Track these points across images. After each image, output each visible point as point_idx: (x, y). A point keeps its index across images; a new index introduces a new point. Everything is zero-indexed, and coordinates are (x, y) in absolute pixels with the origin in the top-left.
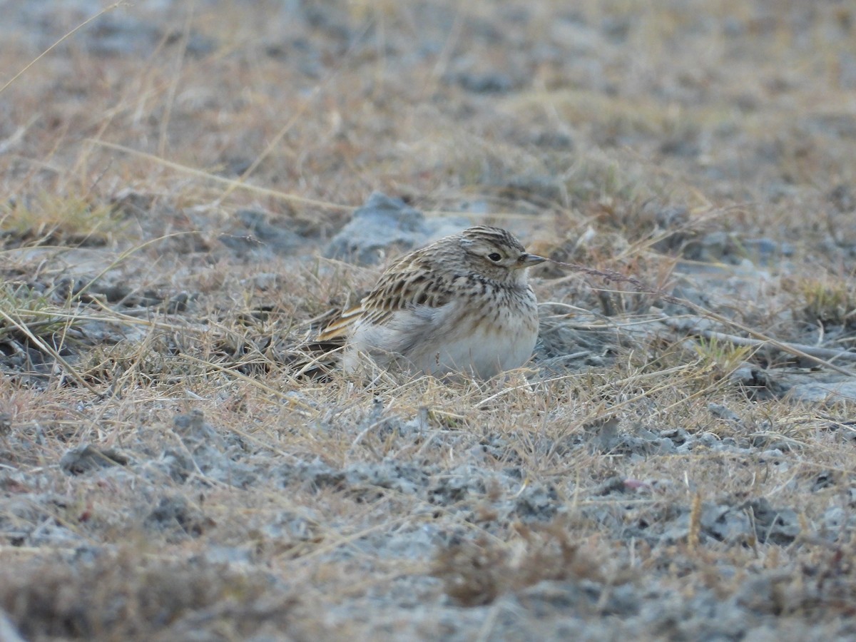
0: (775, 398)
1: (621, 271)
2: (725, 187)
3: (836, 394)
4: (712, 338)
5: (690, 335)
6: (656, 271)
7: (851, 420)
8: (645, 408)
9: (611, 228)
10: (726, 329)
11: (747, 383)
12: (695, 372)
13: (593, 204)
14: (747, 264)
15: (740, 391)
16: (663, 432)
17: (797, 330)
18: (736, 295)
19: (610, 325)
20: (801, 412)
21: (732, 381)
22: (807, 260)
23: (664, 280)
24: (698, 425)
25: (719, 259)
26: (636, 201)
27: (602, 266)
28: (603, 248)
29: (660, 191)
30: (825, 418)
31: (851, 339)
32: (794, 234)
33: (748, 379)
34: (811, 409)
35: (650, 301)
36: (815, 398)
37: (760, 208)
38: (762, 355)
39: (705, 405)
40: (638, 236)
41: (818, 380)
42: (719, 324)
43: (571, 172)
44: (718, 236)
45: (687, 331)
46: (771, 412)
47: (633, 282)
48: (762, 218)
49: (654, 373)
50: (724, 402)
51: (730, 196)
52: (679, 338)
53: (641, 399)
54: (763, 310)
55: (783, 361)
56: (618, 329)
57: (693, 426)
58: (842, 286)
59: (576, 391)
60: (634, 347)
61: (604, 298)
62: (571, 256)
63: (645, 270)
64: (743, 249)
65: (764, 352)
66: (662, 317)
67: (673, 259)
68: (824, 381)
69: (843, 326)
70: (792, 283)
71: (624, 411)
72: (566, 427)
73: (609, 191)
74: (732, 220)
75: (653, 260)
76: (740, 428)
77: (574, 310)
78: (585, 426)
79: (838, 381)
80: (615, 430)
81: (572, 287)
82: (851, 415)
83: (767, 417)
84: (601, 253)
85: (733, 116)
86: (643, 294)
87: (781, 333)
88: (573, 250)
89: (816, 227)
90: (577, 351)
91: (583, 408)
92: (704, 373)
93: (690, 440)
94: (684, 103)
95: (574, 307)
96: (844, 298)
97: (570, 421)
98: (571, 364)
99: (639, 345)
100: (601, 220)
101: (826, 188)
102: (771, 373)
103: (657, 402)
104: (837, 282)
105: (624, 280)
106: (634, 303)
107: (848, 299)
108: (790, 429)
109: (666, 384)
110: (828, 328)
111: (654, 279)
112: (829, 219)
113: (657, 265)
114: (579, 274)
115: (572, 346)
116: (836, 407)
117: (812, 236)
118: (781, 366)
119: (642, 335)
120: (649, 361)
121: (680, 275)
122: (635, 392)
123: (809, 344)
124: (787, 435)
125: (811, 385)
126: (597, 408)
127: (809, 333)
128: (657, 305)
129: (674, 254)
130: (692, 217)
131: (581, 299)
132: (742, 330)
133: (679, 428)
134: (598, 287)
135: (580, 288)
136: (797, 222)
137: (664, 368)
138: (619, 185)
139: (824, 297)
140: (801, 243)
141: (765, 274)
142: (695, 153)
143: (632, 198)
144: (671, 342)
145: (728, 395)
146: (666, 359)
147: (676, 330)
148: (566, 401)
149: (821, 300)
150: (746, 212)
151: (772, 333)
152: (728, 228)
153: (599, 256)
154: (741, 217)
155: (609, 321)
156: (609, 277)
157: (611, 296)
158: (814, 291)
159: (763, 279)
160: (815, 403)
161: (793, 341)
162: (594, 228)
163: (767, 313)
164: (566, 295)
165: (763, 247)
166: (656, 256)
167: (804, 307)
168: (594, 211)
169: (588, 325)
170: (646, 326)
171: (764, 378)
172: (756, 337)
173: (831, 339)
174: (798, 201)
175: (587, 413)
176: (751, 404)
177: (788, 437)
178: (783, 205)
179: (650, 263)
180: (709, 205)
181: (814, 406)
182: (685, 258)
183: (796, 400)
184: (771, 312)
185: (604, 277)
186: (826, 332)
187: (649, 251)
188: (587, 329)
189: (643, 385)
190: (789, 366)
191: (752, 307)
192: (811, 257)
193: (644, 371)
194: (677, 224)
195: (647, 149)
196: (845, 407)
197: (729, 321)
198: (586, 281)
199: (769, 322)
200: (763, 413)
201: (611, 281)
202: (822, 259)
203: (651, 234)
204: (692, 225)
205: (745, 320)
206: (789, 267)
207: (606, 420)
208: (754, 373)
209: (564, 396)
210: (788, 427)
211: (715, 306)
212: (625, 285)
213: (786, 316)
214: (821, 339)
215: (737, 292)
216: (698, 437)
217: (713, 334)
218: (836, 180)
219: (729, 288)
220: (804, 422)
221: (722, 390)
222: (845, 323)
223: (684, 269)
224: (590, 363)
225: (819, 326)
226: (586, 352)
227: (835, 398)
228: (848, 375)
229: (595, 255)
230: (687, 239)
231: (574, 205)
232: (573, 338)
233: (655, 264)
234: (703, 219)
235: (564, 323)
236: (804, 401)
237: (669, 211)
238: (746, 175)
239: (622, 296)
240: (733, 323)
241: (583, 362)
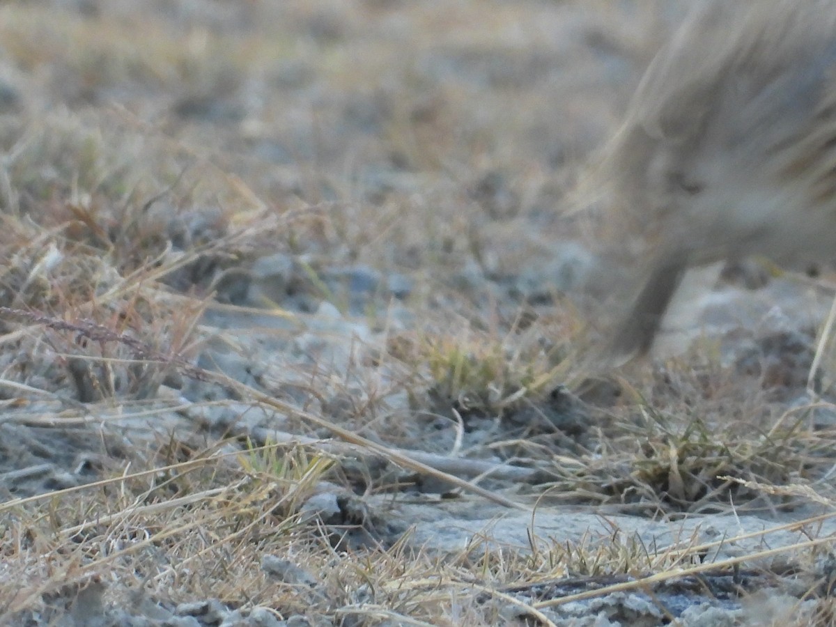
0: (380, 545)
1: (108, 323)
2: (288, 175)
3: (485, 539)
4: (269, 439)
5: (228, 436)
6: (169, 322)
7: (513, 585)
8: (150, 565)
9: (90, 248)
10: (292, 425)
11: (329, 520)
12: (239, 500)
13: (58, 206)
14: (327, 311)
15: (317, 533)
16: (183, 607)
17: (416, 427)
18: (310, 365)
19: (88, 418)
20: (424, 571)
21: (303, 516)
22: (434, 305)
23: (183, 340)
24: (243, 593)
25: (279, 302)
26: (132, 199)
27: (73, 315)
28: (75, 282)
29: (175, 183)
30: (467, 581)
31: (512, 442)
32: (411, 258)
33: (331, 514)
34: (442, 564)
35: (158, 376)
36: (450, 547)
37: (351, 212)
38: (356, 471)
39: (256, 558)
40: (137, 263)
41: (454, 515)
42: (281, 416)
43: (18, 149)
44: (278, 262)
45: (223, 429)
46: (372, 571)
47: (127, 341)
48: (353, 230)
49: (165, 503)
50: (289, 552)
51: (297, 192)
52: (209, 442)
53: (144, 548)
54: (357, 392)
55: (392, 482)
56: (102, 425)
57: (236, 595)
58: (496, 350)
59: (29, 535)
60: (132, 457)
61: (77, 372)
62: (19, 297)
63: (150, 322)
64: (322, 286)
65: (359, 466)
66: (179, 404)
67: (197, 303)
68: (465, 516)
69: (498, 421)
70: (407, 343)
71: (113, 569)
72: (13, 598)
73: (85, 184)
74: (301, 233)
75: (163, 303)
76: (317, 600)
77: (24, 392)
78: (47, 597)
79: (490, 516)
80: (98, 603)
81: (20, 352)
82: (512, 576)
83: (364, 580)
84: (73, 291)
85: (302, 51)
86: (146, 365)
87: (388, 432)
88: (24, 287)
89: (448, 246)
90: (30, 464)
91: (42, 564)
92: (254, 503)
93: (229, 620)
94: (216, 29)
95: (24, 387)
96: (500, 371)
97: (19, 587)
98: (20, 487)
99: (140, 453)
100: (72, 234)
101: (468, 176)
102: (372, 502)
103: (173, 552)
104: (486, 343)
105: (113, 338)
106: (130, 379)
107: (506, 373)
108: (405, 600)
109: (187, 521)
110: (470, 424)
111: (166, 337)
112: (472, 231)
113: (171, 312)
114: (33, 328)
115: (21, 455)
116: (487, 562)
117: (443, 262)
118: (390, 491)
119: (145, 437)
120: (158, 482)
121: (211, 330)
122: (134, 536)
123: (438, 451)
124: (401, 611)
125: (441, 524)
126: (67, 564)
127: (437, 432)
128: (171, 383)
129: (200, 293)
130: (232, 229)
131: (36, 373)
132: (320, 426)
133: (211, 599)
134: (66, 352)
135: (34, 353)
136: (415, 237)
137: (184, 494)
138: (103, 173)
139: (464, 369)
140: (423, 274)
141: (361, 328)
142: (236, 116)
143: (126, 196)
144: (195, 448)
145: (297, 542)
146: (188, 478)
147: (205, 427)
148: (13, 552)
149: (458, 374)
150: (327, 220)
151: (374, 433)
152: (295, 248)
153: (68, 297)
154: (318, 228)
155: (87, 412)
156: (87, 334)
157: (90, 367)
158: (447, 359)
159: (356, 337)
160: (449, 556)
161: (409, 446)
162: (58, 247)
163: (365, 397)
164: (10, 366)
165: (356, 281)
166: (167, 296)
167: (428, 388)
168: (61, 218)
169: (49, 418)
170: (151, 420)
171: (360, 512)
172: (344, 439)
173: (476, 442)
174: (418, 199)
175: (50, 573)
176: (336, 557)
177: (402, 614)
178: (390, 208)
179: (158, 310)
180: (262, 207)
181: (447, 560)
182: (220, 300)
183: (416, 550)
184: (372, 396)
185: (78, 333)
186: (468, 430)
187: (156, 288)
188: (47, 426)
189: (148, 523)
190: (403, 490)
191: (338, 385)
192: (440, 298)
193: (149, 500)
194: (206, 240)
195: (152, 109)
196: (502, 562)
197: (298, 411)
198: (46, 340)
199: (368, 413)
200: (358, 572)
201: (89, 340)
202: (461, 303)
203: (159, 258)
204: (232, 241)
205: (325, 408)
206: (403, 316)
207: (83, 585)
208: (341, 503)
209: (8, 543)
210: (402, 597)
211: (273, 384)
212: (112, 347)
213: (398, 402)
214: (458, 443)
215: (310, 358)
216: (244, 615)
217: (269, 434)
218: (485, 164)
219: (297, 352)
220: (430, 588)
221: (286, 532)
222: (501, 414)
223: (217, 319)
224: (54, 485)
225: (456, 420)
226: (46, 466)
227: (484, 546)
228: (506, 505)
229: (62, 296)
230: (223, 268)
231: (24, 208)
232: (23, 442)
233: (166, 312)
234: (251, 231)
235: (7, 416)
236: (429, 551)
237: (191, 218)
238: (326, 154)
239: (109, 367)
240: (305, 415)
241: (41, 483)
